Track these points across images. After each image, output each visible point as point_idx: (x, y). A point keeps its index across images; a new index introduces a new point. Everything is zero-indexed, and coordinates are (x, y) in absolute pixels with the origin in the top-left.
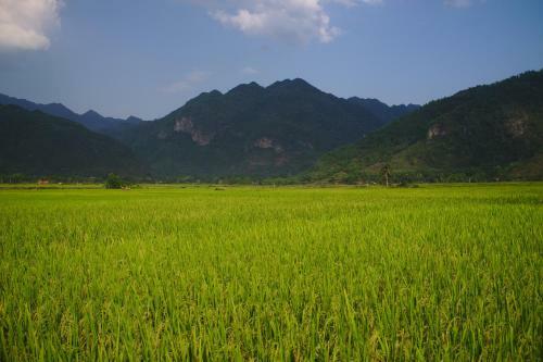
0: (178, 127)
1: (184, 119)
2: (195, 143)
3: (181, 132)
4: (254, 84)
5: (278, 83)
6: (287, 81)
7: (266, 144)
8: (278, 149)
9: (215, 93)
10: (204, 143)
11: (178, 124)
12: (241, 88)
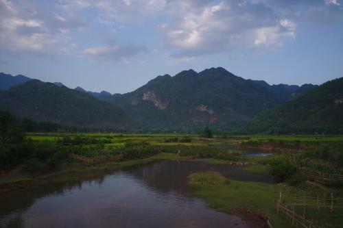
0: (145, 97)
1: (149, 92)
2: (157, 108)
3: (147, 101)
4: (191, 71)
5: (206, 70)
6: (213, 69)
7: (203, 108)
8: (211, 112)
9: (167, 76)
10: (163, 108)
11: (145, 95)
12: (184, 73)
